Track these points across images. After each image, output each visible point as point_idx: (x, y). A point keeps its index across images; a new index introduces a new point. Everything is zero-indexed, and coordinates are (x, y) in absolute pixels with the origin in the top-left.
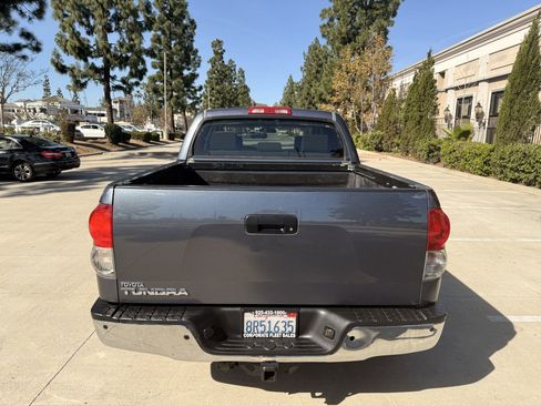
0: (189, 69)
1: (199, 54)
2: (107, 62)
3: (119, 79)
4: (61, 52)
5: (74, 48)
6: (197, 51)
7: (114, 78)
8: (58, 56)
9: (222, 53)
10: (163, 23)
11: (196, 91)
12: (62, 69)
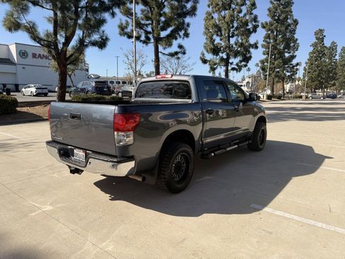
0: (289, 53)
1: (298, 42)
2: (228, 55)
3: (235, 63)
4: (205, 52)
5: (211, 49)
6: (297, 40)
7: (232, 64)
8: (203, 55)
9: (323, 38)
10: (272, 25)
11: (294, 66)
12: (205, 61)
